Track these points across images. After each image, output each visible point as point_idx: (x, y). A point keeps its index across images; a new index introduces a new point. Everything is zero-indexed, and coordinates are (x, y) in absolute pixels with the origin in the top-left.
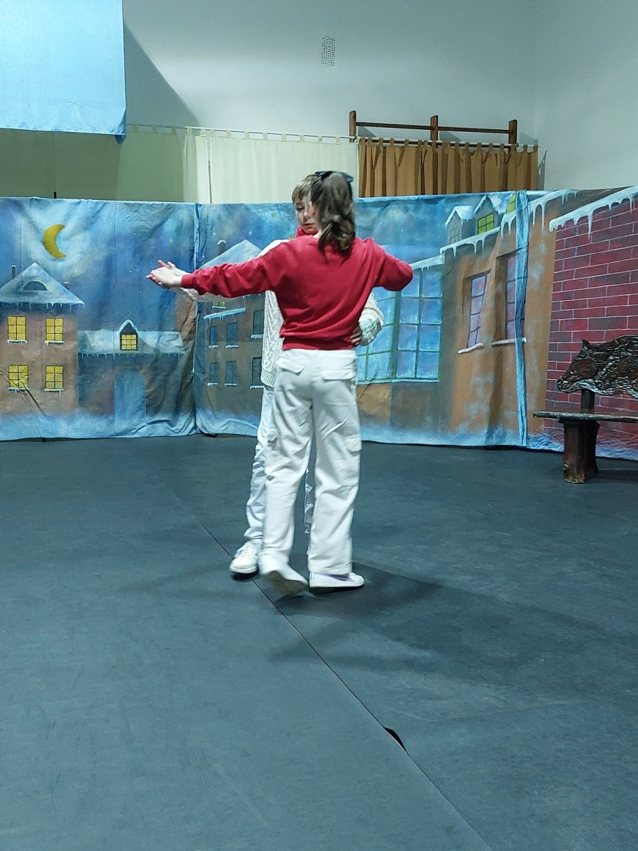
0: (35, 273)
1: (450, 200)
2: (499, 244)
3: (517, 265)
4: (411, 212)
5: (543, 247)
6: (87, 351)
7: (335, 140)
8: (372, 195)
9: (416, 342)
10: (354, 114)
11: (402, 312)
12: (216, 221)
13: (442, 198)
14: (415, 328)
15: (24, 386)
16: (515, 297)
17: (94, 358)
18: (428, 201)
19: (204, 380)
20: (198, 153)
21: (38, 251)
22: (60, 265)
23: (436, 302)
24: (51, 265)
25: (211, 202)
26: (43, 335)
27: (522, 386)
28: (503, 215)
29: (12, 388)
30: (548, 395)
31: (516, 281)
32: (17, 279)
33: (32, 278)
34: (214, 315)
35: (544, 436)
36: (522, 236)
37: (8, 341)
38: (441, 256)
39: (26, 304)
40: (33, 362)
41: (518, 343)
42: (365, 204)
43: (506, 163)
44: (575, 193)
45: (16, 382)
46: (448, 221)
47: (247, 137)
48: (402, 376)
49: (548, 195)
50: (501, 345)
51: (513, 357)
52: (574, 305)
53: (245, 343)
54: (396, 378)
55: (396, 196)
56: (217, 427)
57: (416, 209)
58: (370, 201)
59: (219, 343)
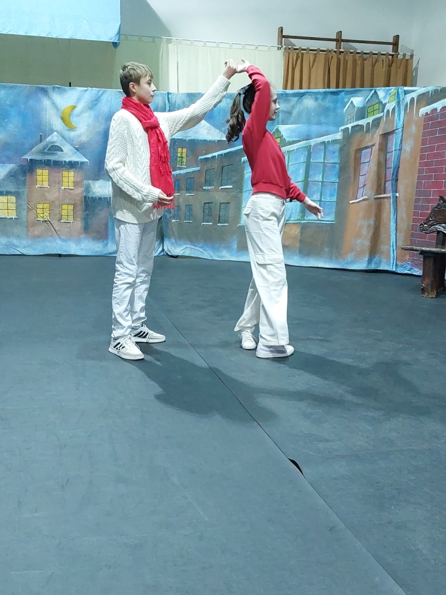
0: (55, 139)
1: (348, 93)
2: (382, 125)
3: (394, 141)
4: (320, 101)
5: (413, 129)
6: (90, 195)
7: (266, 48)
8: (292, 88)
9: (319, 195)
10: (281, 30)
11: (310, 173)
12: (181, 104)
13: (343, 91)
14: (319, 184)
15: (47, 218)
16: (392, 164)
17: (94, 201)
18: (333, 93)
19: (170, 218)
20: (170, 55)
21: (57, 124)
22: (72, 134)
23: (335, 167)
24: (67, 133)
25: (178, 91)
26: (60, 183)
27: (394, 228)
28: (386, 104)
29: (39, 219)
30: (412, 235)
31: (393, 152)
32: (43, 144)
33: (53, 142)
34: (178, 172)
35: (408, 264)
36: (399, 120)
37: (37, 186)
38: (340, 133)
39: (49, 161)
40: (53, 201)
41: (393, 197)
42: (287, 95)
43: (390, 66)
44: (439, 89)
45: (42, 215)
46: (346, 108)
47: (205, 45)
48: (309, 218)
49: (419, 90)
50: (380, 198)
51: (389, 207)
52: (435, 171)
53: (199, 193)
54: (304, 220)
55: (309, 89)
56: (178, 251)
57: (324, 99)
58: (291, 92)
59: (181, 192)
